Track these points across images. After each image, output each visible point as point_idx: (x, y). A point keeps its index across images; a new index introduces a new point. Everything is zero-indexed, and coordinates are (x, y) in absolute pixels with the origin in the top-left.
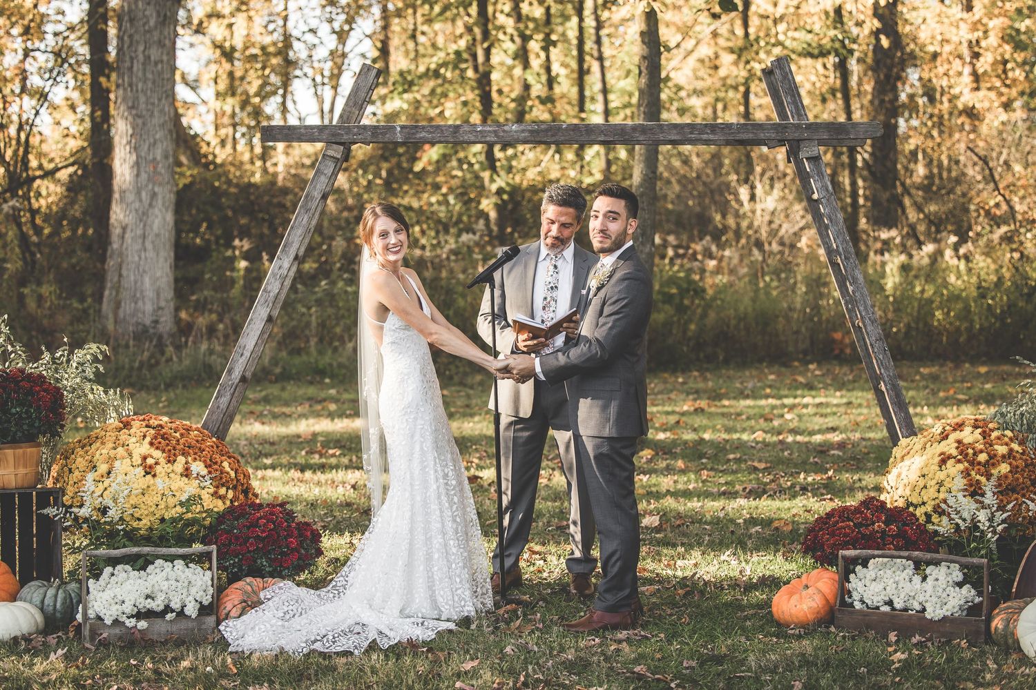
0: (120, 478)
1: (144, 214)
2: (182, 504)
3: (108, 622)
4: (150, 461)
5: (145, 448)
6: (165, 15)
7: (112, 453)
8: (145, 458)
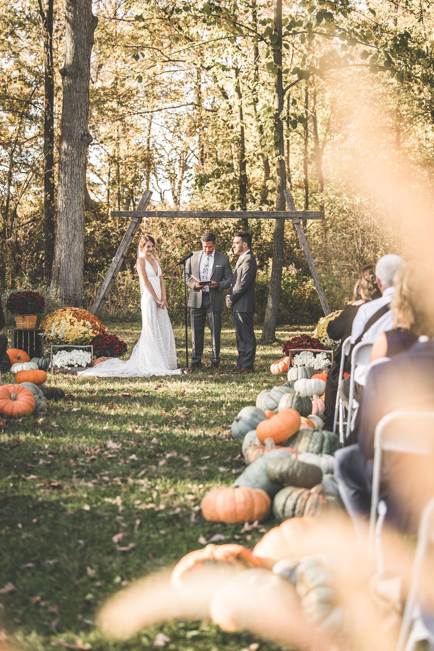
0: (63, 325)
2: (82, 333)
3: (59, 367)
4: (72, 321)
5: (71, 317)
6: (81, 152)
7: (60, 318)
8: (70, 320)
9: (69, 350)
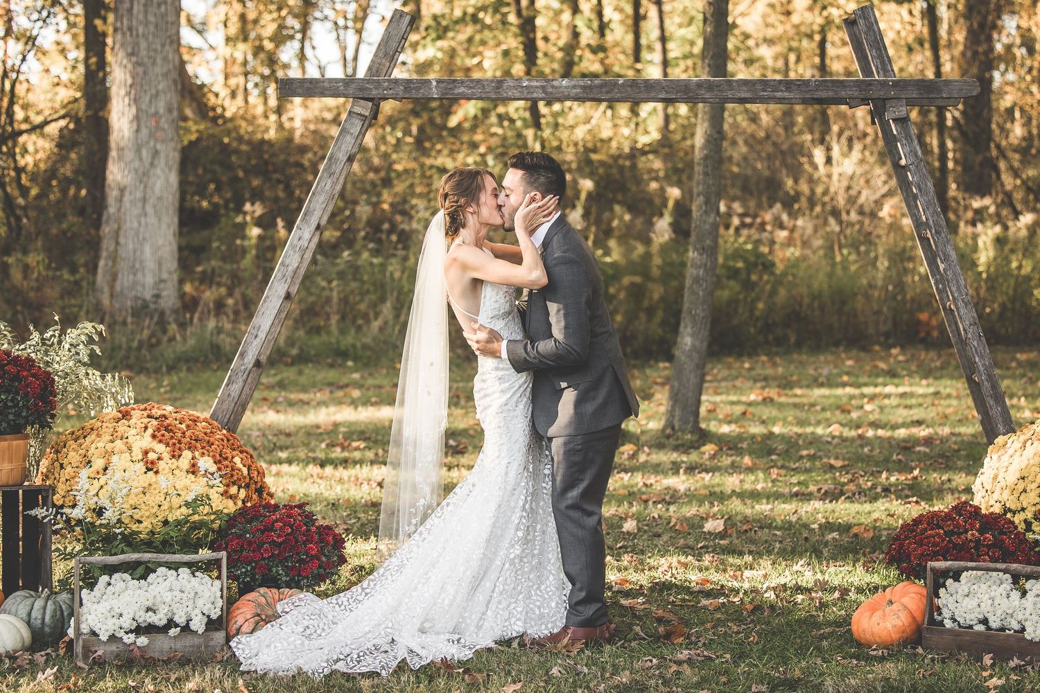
0: (118, 474)
1: (144, 174)
2: (187, 504)
3: (104, 638)
4: (152, 456)
5: (146, 441)
7: (109, 446)
8: (146, 453)
9: (141, 571)
